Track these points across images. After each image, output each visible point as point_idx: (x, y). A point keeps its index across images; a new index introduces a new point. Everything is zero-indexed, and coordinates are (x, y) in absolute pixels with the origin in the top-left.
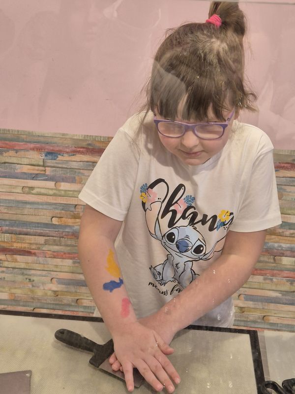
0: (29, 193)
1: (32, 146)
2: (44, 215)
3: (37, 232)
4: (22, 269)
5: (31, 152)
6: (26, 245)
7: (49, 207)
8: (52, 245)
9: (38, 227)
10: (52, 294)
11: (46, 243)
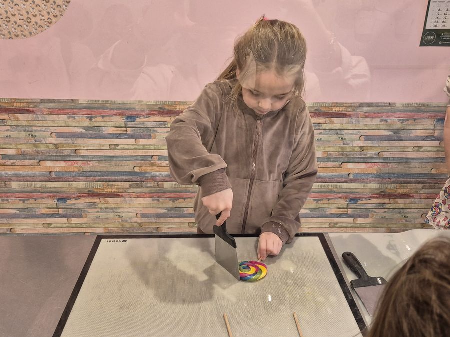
0: (115, 149)
1: (115, 112)
2: (128, 166)
3: (123, 179)
4: (113, 208)
5: (115, 117)
6: (115, 190)
7: (132, 159)
8: (135, 188)
9: (124, 175)
10: (138, 225)
11: (131, 187)
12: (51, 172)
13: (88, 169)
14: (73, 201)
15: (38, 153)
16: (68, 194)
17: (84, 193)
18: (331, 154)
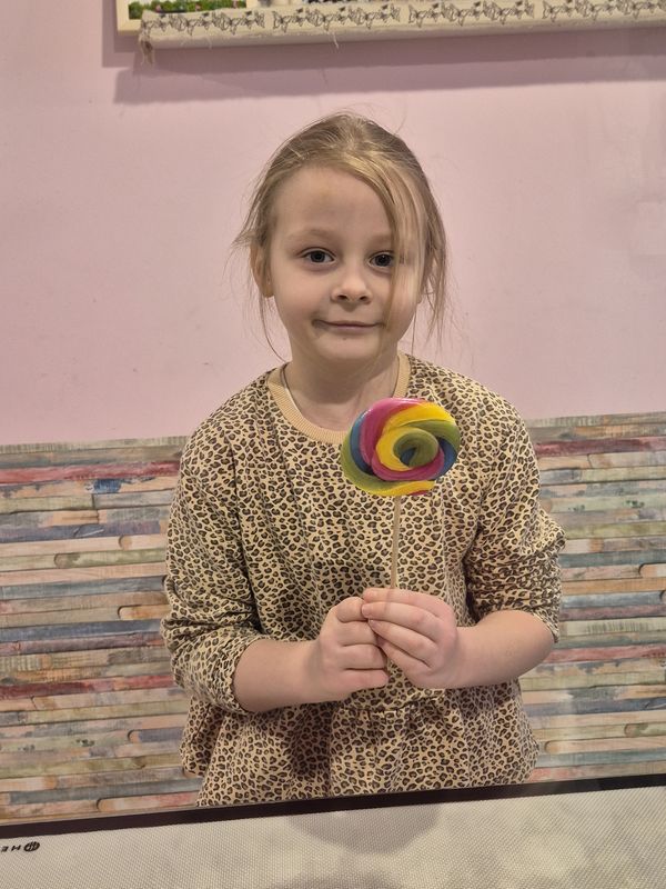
0: (68, 566)
1: (68, 471)
2: (102, 606)
3: (90, 643)
4: (66, 722)
5: (68, 484)
6: (72, 673)
7: (113, 588)
8: (125, 663)
9: (93, 632)
10: (133, 765)
11: (112, 661)
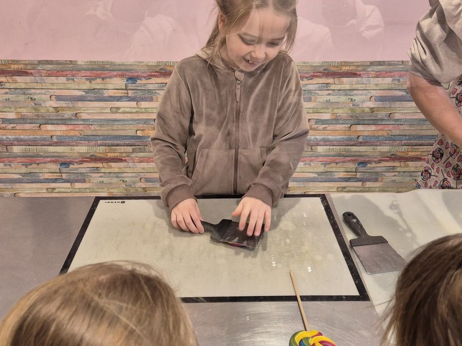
0: (116, 112)
1: (115, 73)
2: (130, 129)
3: (125, 143)
4: (116, 173)
5: (115, 79)
6: (118, 154)
7: (134, 123)
8: (139, 152)
9: (126, 139)
11: (134, 151)
12: (52, 136)
13: (89, 133)
14: (76, 166)
15: (38, 117)
16: (70, 158)
17: (86, 158)
18: (339, 116)
